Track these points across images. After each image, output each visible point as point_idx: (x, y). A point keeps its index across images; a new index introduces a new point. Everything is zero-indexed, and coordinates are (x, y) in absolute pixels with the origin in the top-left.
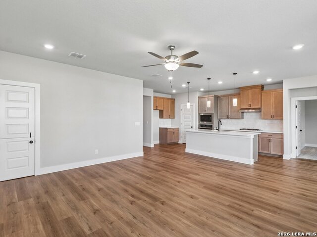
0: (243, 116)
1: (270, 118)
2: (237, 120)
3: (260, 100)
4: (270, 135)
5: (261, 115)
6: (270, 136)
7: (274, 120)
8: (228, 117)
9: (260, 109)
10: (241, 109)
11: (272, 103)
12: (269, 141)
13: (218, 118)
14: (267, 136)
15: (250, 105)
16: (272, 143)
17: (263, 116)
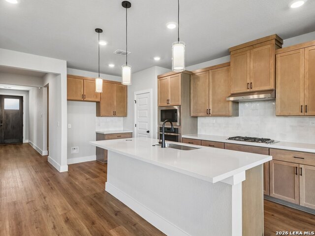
0: (237, 109)
1: (298, 112)
2: (227, 119)
3: (272, 71)
4: (299, 156)
5: (275, 107)
6: (297, 161)
7: (307, 119)
8: (208, 113)
9: (273, 91)
10: (233, 95)
11: (301, 76)
12: (297, 171)
13: (192, 114)
14: (289, 157)
15: (250, 85)
16: (303, 179)
17: (279, 109)
